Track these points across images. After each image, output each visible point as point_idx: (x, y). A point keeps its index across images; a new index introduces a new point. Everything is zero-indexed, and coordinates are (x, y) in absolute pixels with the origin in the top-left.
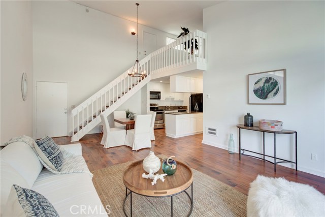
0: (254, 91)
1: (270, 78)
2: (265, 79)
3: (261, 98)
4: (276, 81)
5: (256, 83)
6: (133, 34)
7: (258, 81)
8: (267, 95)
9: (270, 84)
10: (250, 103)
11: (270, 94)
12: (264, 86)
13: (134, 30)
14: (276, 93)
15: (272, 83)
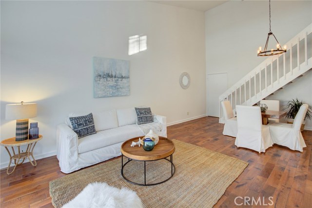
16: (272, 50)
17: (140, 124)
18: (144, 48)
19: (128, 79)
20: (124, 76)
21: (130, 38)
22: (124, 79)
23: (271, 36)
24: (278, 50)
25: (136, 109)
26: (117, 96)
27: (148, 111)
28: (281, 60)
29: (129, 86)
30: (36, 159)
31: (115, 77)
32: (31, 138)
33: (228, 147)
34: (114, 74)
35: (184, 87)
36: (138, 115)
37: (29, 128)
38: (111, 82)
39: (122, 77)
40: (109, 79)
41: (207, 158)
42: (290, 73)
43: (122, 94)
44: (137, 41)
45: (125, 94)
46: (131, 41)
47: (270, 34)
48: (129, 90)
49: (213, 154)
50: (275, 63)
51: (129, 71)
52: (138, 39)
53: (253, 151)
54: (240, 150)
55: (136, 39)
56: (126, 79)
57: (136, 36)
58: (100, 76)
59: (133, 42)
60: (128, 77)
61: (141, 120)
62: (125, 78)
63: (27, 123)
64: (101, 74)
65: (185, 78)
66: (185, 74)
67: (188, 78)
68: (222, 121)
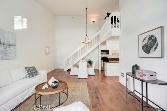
0: (142, 47)
1: (152, 36)
2: (148, 37)
3: (146, 53)
4: (156, 38)
5: (143, 41)
6: (94, 22)
7: (144, 39)
8: (150, 49)
9: (152, 41)
10: (140, 56)
11: (152, 49)
12: (148, 42)
13: (94, 20)
14: (155, 49)
15: (153, 40)
16: (86, 42)
17: (31, 77)
18: (25, 27)
19: (15, 47)
20: (11, 44)
22: (11, 47)
23: (87, 36)
24: (89, 42)
25: (26, 68)
27: (34, 68)
29: (16, 52)
31: (4, 44)
33: (76, 79)
35: (47, 54)
36: (28, 72)
41: (73, 85)
43: (10, 58)
44: (20, 20)
45: (12, 58)
46: (15, 19)
47: (86, 36)
48: (16, 55)
49: (74, 83)
50: (85, 46)
51: (15, 41)
52: (21, 19)
53: (84, 78)
54: (80, 79)
55: (20, 19)
56: (13, 47)
57: (20, 17)
59: (18, 21)
61: (31, 75)
62: (12, 45)
65: (47, 49)
66: (47, 47)
67: (49, 49)
68: (66, 70)
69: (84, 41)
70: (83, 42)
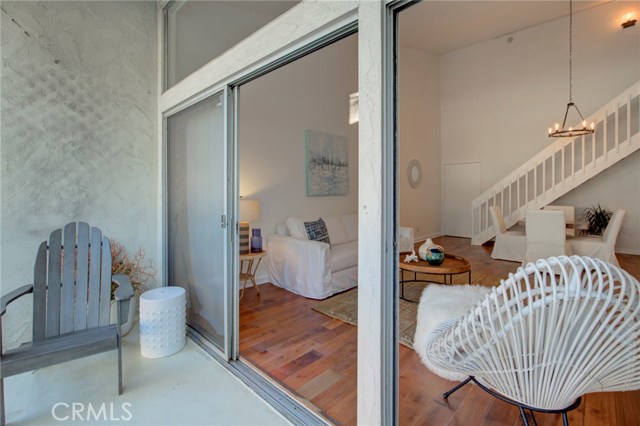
6: (628, 25)
16: (571, 129)
19: (347, 168)
20: (341, 163)
21: (352, 96)
22: (342, 168)
23: (571, 108)
24: (584, 129)
26: (334, 195)
28: (578, 144)
29: (349, 179)
30: (257, 283)
31: (332, 164)
32: (253, 250)
34: (330, 159)
35: (412, 184)
37: (250, 235)
38: (327, 172)
39: (340, 165)
40: (325, 166)
42: (591, 165)
43: (341, 193)
47: (571, 104)
51: (347, 155)
56: (345, 168)
58: (315, 161)
60: (347, 165)
62: (343, 165)
63: (247, 229)
64: (315, 157)
65: (415, 169)
66: (415, 163)
67: (420, 169)
68: (478, 241)
69: (557, 127)
70: (550, 131)
